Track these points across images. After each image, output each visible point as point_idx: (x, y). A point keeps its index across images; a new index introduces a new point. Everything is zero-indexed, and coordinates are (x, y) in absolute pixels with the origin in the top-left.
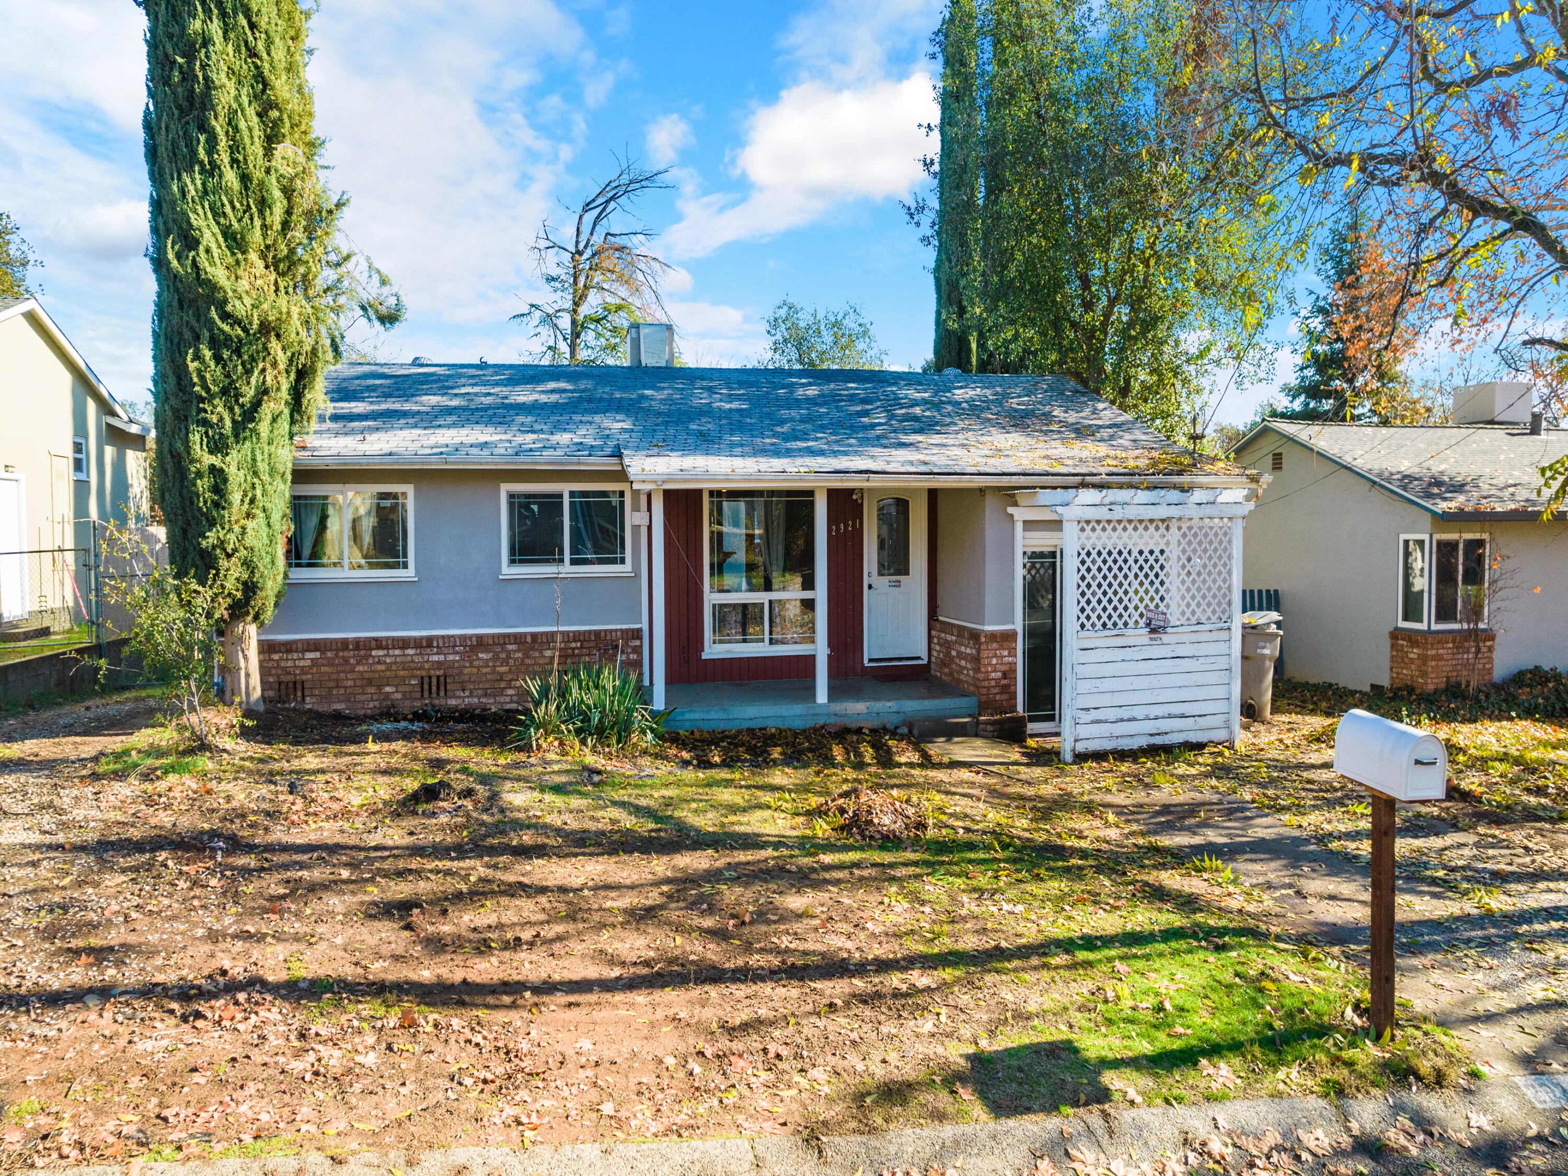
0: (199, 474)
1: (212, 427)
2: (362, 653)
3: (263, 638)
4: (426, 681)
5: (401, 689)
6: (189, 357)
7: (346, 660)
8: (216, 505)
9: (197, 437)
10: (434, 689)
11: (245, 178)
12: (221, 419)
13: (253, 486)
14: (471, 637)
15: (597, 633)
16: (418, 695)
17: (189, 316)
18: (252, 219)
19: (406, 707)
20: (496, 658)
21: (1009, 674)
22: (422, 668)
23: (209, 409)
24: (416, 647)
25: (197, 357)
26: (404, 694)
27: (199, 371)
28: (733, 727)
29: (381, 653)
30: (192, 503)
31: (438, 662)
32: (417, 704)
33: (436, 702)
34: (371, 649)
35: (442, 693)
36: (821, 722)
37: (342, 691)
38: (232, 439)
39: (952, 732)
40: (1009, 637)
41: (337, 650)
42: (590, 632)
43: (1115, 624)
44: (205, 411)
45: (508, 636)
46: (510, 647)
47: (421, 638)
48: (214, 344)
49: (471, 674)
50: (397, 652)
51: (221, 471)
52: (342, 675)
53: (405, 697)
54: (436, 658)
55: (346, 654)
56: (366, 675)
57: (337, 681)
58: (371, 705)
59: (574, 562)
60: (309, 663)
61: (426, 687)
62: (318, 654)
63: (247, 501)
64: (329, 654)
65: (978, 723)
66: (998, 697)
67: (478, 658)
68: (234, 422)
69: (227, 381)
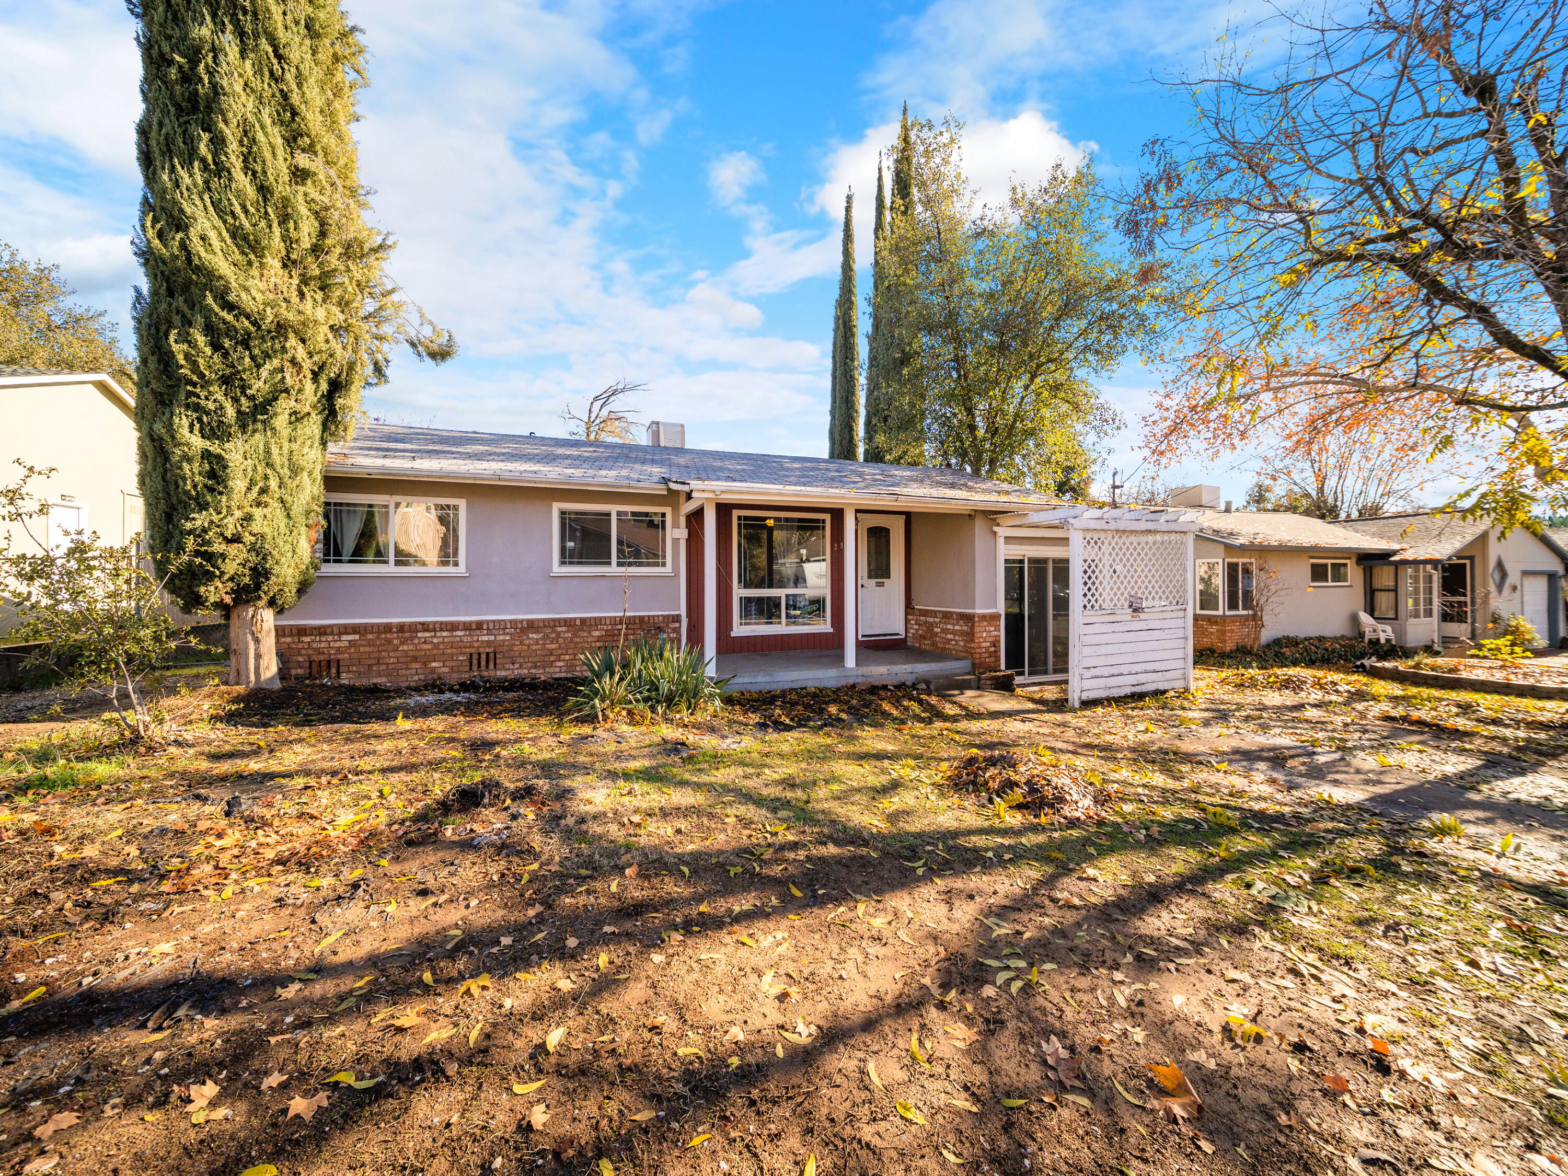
0: (186, 458)
1: (207, 414)
2: (407, 635)
4: (475, 657)
5: (447, 664)
6: (172, 338)
7: (389, 642)
8: (211, 490)
9: (186, 421)
10: (483, 663)
11: (264, 190)
12: (221, 407)
13: (266, 477)
14: (521, 621)
15: (641, 618)
16: (468, 668)
18: (270, 227)
19: (455, 679)
20: (546, 637)
21: (995, 644)
22: (471, 648)
24: (465, 630)
25: (185, 338)
26: (451, 668)
28: (777, 688)
29: (427, 634)
30: (177, 486)
31: (488, 642)
32: (466, 675)
33: (485, 673)
34: (417, 632)
35: (491, 667)
36: (851, 682)
38: (234, 429)
39: (960, 686)
40: (995, 617)
41: (379, 633)
42: (635, 617)
44: (197, 396)
45: (559, 620)
46: (559, 630)
47: (471, 623)
49: (521, 651)
50: (445, 634)
51: (219, 456)
52: (385, 654)
53: (452, 671)
54: (486, 638)
55: (389, 636)
56: (411, 654)
57: (379, 659)
58: (416, 678)
59: (620, 564)
60: (345, 644)
61: (475, 662)
62: (357, 637)
63: (256, 489)
64: (370, 636)
65: (979, 679)
66: (987, 660)
67: (528, 638)
68: (240, 412)
69: (229, 370)
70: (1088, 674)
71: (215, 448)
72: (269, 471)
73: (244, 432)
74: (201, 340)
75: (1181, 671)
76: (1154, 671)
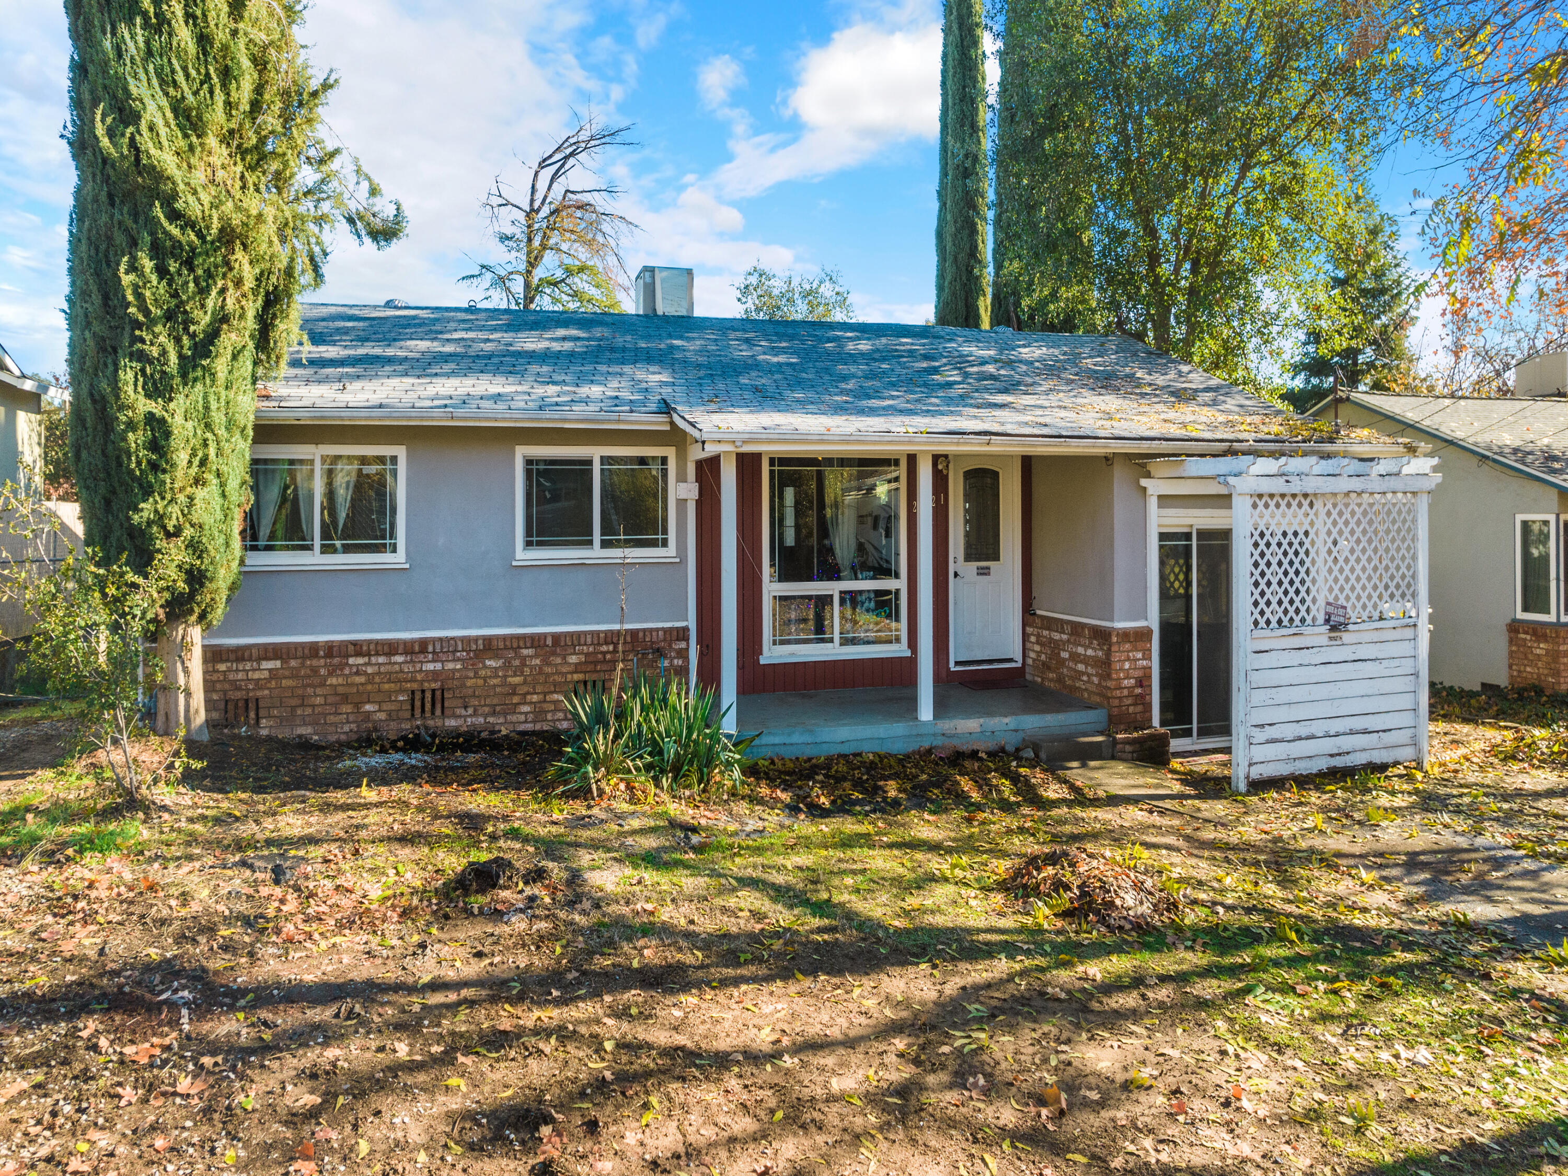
0: (131, 426)
1: (151, 363)
2: (336, 661)
3: (206, 642)
4: (418, 696)
5: (385, 707)
6: (122, 268)
7: (315, 670)
8: (154, 467)
9: (130, 375)
10: (428, 706)
11: (204, 41)
12: (164, 353)
13: (205, 444)
14: (476, 639)
15: (634, 633)
16: (408, 715)
17: (123, 214)
18: (211, 92)
19: (392, 730)
20: (507, 665)
21: (1143, 681)
22: (413, 680)
23: (148, 338)
24: (406, 653)
25: (133, 268)
26: (389, 713)
27: (136, 287)
28: (822, 752)
29: (360, 660)
30: (120, 463)
31: (434, 672)
32: (406, 726)
33: (431, 723)
34: (348, 656)
35: (438, 712)
36: (926, 745)
37: (308, 711)
38: (178, 380)
39: (1086, 754)
40: (1143, 635)
41: (304, 658)
42: (625, 632)
43: (1291, 621)
44: (143, 341)
45: (523, 637)
46: (525, 652)
47: (413, 641)
48: (157, 251)
49: (475, 687)
50: (381, 660)
51: (163, 421)
52: (310, 691)
53: (390, 718)
54: (431, 667)
55: (315, 662)
56: (341, 690)
57: (303, 697)
58: (346, 728)
59: (605, 544)
60: (266, 674)
61: (418, 704)
62: (278, 664)
63: (196, 462)
64: (293, 663)
65: (1115, 742)
66: (1131, 709)
67: (485, 667)
68: (181, 356)
69: (174, 302)
70: (1260, 736)
71: (158, 410)
73: (185, 384)
75: (1409, 732)
76: (1366, 732)
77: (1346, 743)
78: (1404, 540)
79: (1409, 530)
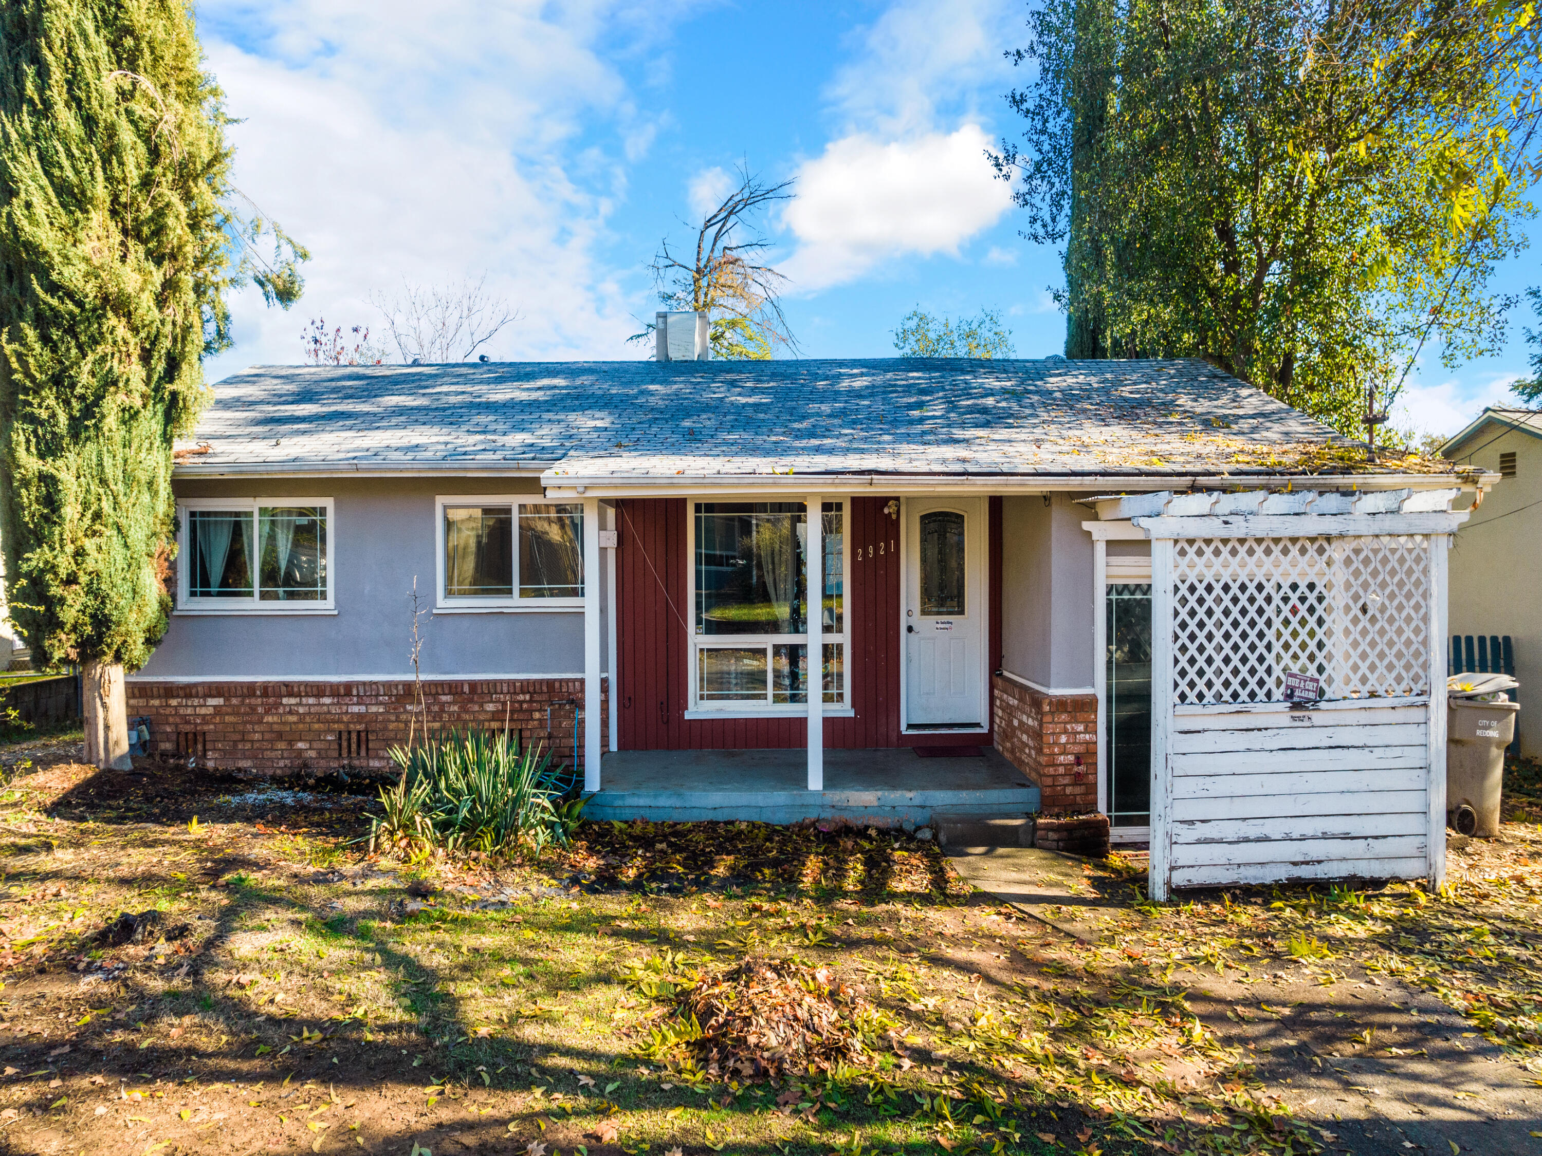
0: (24, 482)
1: (42, 425)
2: (271, 700)
4: (345, 736)
5: (315, 745)
6: (4, 338)
7: (254, 709)
8: (47, 520)
9: (22, 436)
10: (354, 747)
11: (89, 122)
12: (53, 415)
14: (396, 684)
15: (550, 683)
16: (338, 754)
18: (93, 171)
19: (321, 767)
20: (427, 711)
22: (339, 721)
24: (332, 695)
25: (18, 337)
26: (319, 751)
27: (20, 355)
29: (293, 701)
30: (20, 518)
31: (359, 714)
32: (334, 764)
33: (356, 763)
34: (281, 696)
35: (363, 753)
36: (813, 816)
37: (248, 745)
38: (67, 440)
40: (1085, 705)
41: (243, 696)
42: (541, 682)
43: (1235, 696)
44: (31, 405)
45: (441, 684)
46: (444, 698)
47: (339, 685)
48: (41, 322)
49: (397, 731)
50: (311, 701)
51: (53, 477)
52: (250, 727)
53: (320, 756)
54: (356, 709)
55: (253, 701)
56: (276, 728)
57: (243, 733)
58: (283, 764)
59: (524, 593)
60: (211, 711)
61: (345, 744)
63: (89, 514)
65: (1035, 828)
66: (1068, 790)
67: (406, 711)
68: (72, 418)
69: (58, 367)
71: (48, 467)
72: (101, 491)
73: (76, 444)
74: (31, 334)
75: (1417, 841)
76: (1346, 837)
77: (1315, 849)
78: (1409, 596)
79: (1418, 584)
